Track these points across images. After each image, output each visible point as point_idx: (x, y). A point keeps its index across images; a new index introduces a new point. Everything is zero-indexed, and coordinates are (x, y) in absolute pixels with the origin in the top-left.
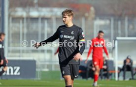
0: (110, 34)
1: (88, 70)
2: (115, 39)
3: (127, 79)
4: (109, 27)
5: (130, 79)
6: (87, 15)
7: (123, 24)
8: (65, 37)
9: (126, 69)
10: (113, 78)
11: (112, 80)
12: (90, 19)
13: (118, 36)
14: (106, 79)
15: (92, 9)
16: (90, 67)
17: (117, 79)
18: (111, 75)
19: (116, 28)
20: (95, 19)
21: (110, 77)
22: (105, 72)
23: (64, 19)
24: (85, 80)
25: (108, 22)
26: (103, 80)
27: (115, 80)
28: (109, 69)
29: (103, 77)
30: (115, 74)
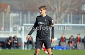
0: (19, 22)
1: (6, 43)
2: (22, 25)
3: (30, 49)
4: (19, 17)
5: (31, 49)
6: (5, 10)
7: (27, 16)
8: (41, 23)
9: (29, 43)
10: (21, 48)
11: (20, 49)
12: (7, 13)
13: (24, 23)
14: (17, 49)
15: (9, 7)
16: (7, 42)
17: (23, 49)
18: (20, 46)
19: (23, 18)
20: (10, 13)
21: (19, 48)
22: (17, 45)
23: (41, 11)
24: (4, 50)
25: (18, 15)
26: (15, 49)
27: (22, 49)
28: (19, 43)
29: (15, 48)
30: (22, 46)
